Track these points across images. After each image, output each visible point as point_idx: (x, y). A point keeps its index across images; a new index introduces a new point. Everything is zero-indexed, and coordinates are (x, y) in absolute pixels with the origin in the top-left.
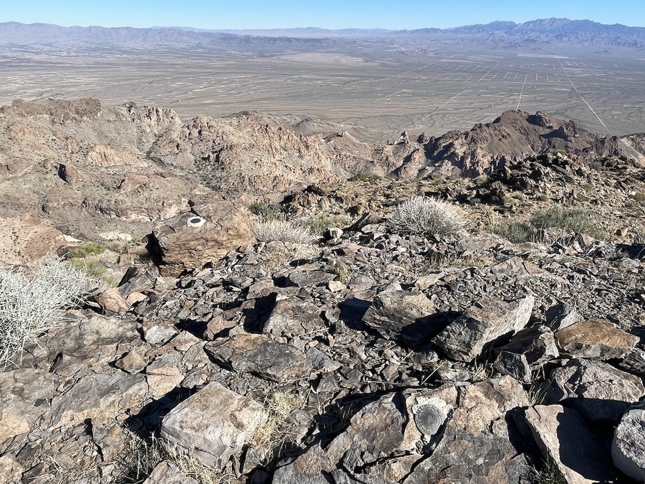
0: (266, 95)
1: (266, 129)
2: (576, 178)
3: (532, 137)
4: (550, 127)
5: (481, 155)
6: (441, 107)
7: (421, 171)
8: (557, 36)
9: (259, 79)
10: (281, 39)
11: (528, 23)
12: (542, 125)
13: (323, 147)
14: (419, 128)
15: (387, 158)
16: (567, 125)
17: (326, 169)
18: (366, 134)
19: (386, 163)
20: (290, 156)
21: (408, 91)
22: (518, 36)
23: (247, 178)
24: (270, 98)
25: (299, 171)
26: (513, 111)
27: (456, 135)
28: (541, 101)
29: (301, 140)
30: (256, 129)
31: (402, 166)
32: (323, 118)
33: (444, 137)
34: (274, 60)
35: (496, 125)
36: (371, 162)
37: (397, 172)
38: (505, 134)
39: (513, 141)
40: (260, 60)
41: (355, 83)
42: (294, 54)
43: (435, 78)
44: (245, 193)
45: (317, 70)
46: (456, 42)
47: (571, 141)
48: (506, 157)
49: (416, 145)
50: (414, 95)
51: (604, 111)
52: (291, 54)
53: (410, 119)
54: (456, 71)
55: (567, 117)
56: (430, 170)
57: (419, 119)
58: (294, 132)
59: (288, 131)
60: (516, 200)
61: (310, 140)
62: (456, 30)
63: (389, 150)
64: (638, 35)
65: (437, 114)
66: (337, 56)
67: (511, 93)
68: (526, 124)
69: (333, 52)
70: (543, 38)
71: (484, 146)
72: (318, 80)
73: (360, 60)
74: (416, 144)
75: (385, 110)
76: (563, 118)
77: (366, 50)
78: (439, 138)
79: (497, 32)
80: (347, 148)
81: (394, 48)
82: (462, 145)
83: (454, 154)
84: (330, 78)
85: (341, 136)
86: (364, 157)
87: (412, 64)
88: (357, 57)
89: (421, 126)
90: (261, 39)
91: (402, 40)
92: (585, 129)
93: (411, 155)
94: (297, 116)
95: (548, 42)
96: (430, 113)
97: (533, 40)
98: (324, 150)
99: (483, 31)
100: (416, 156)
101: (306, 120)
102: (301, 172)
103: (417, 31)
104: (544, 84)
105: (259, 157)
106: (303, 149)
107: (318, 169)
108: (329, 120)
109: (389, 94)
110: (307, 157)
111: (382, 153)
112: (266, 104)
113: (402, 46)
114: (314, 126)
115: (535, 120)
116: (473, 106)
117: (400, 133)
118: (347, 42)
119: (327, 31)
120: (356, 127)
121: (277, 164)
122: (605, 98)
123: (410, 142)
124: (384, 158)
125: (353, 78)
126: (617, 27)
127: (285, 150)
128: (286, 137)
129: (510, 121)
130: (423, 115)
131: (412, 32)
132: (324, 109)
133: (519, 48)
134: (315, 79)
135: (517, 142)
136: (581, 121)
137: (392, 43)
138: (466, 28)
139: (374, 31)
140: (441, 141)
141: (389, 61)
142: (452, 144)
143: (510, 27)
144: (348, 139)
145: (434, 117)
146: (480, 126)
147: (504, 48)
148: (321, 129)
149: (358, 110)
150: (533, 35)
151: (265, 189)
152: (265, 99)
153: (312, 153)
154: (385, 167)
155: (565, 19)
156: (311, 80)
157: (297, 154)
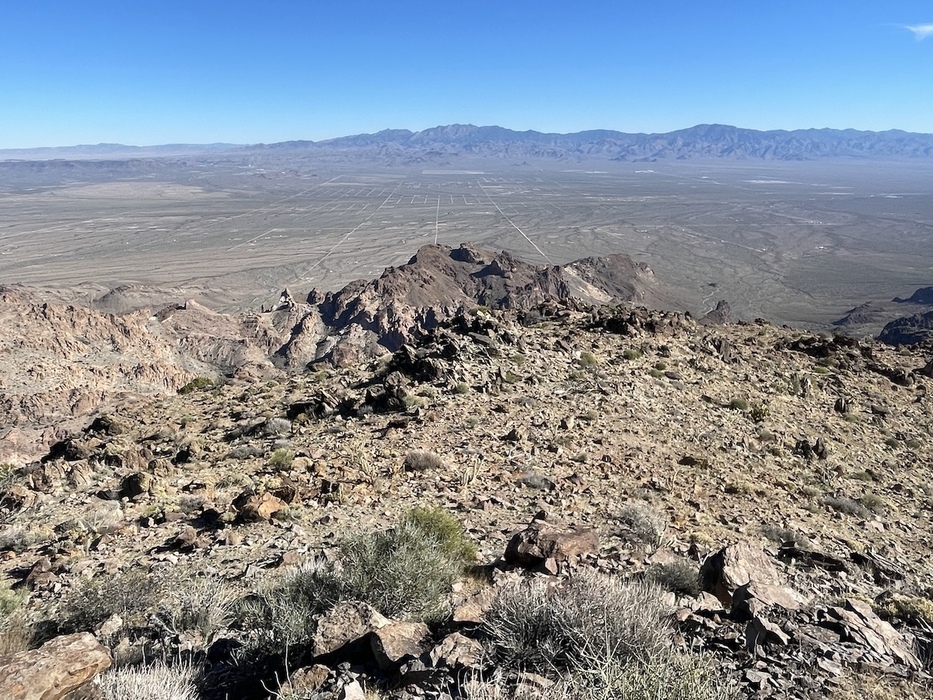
0: (37, 256)
1: (44, 313)
2: (503, 346)
3: (461, 277)
4: (481, 263)
5: (400, 310)
6: (333, 248)
7: (321, 344)
8: (465, 147)
9: (20, 230)
10: (53, 163)
11: (428, 131)
12: (470, 260)
13: (157, 329)
14: (307, 282)
15: (265, 332)
16: (501, 258)
17: (166, 363)
18: (225, 300)
19: (265, 339)
20: (97, 351)
21: (281, 230)
22: (418, 148)
23: (16, 401)
24: (45, 260)
25: (116, 375)
26: (431, 246)
27: (362, 286)
28: (462, 230)
29: (112, 322)
30: (23, 314)
31: (290, 342)
32: (148, 283)
33: (344, 291)
34: (45, 197)
35: (413, 266)
36: (240, 342)
37: (284, 351)
38: (427, 278)
39: (438, 286)
40: (18, 199)
41: (194, 224)
42: (82, 186)
43: (317, 209)
44: (17, 428)
45: (125, 208)
46: (338, 158)
47: (509, 278)
48: (435, 309)
49: (307, 308)
50: (291, 235)
51: (539, 236)
52: (74, 186)
53: (290, 270)
54: (344, 198)
55: (498, 247)
56: (333, 340)
57: (304, 269)
58: (98, 311)
59: (87, 310)
60: (425, 398)
61: (130, 321)
62: (336, 143)
63: (266, 320)
64: (555, 143)
65: (330, 260)
66: (158, 186)
67: (423, 221)
68: (450, 261)
69: (150, 180)
70: (450, 149)
71: (402, 297)
72: (131, 224)
73: (198, 189)
74: (305, 306)
75: (250, 261)
76: (494, 250)
77: (204, 175)
78: (339, 294)
79: (390, 143)
80: (197, 325)
81: (249, 170)
82: (373, 299)
83: (364, 314)
84: (151, 219)
85: (185, 308)
86: (228, 336)
87: (280, 191)
88: (190, 185)
89: (310, 280)
90: (14, 165)
91: (260, 158)
92: (521, 260)
93: (301, 324)
94: (101, 284)
95: (456, 155)
96: (319, 259)
97: (437, 153)
98: (157, 333)
99: (372, 142)
100: (310, 323)
101: (119, 289)
102: (121, 375)
103: (280, 144)
104: (461, 207)
105: (37, 361)
106: (119, 337)
107: (152, 367)
108: (159, 285)
109: (253, 236)
110: (129, 349)
111: (256, 326)
112: (38, 269)
113: (260, 167)
114: (133, 298)
115: (461, 255)
116: (377, 243)
117: (280, 292)
118: (171, 164)
119: (135, 148)
120: (207, 291)
121: (74, 368)
122: (536, 220)
123: (296, 304)
124: (261, 334)
125: (191, 218)
126: (530, 134)
127: (86, 343)
128: (84, 321)
129: (429, 260)
130: (309, 262)
131: (272, 146)
132: (148, 268)
133: (422, 163)
134: (124, 224)
135: (444, 286)
136: (515, 251)
137: (245, 163)
138: (347, 139)
139: (213, 146)
140: (342, 297)
141: (245, 189)
142: (358, 301)
143: (405, 136)
144: (196, 312)
145: (326, 264)
146: (392, 270)
147: (405, 164)
148: (148, 301)
149: (206, 264)
150: (437, 146)
151: (55, 414)
152: (35, 262)
153: (137, 341)
154: (264, 347)
155: (471, 125)
156: (117, 225)
157: (110, 347)
